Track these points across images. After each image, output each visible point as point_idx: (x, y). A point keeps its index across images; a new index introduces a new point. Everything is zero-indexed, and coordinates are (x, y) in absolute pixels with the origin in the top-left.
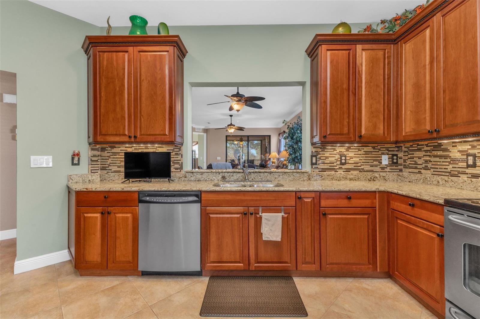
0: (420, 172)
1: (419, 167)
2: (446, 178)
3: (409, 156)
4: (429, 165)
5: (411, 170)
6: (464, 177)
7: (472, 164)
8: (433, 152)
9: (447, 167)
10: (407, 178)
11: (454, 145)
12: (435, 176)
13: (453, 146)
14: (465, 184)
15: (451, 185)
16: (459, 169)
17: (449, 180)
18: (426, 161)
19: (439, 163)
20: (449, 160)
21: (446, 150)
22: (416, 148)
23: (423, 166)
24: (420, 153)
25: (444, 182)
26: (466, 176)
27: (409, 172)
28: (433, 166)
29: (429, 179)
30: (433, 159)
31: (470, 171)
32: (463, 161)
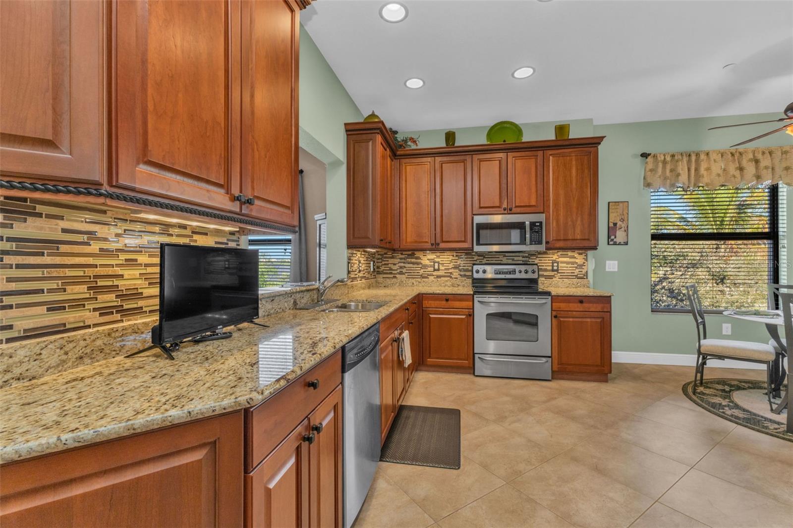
0: (395, 277)
1: (393, 272)
2: (419, 280)
3: (383, 263)
4: (404, 271)
5: (385, 276)
6: (431, 278)
7: (437, 268)
8: (407, 259)
9: (419, 271)
10: (381, 283)
12: (410, 279)
13: (424, 255)
14: (433, 283)
15: (423, 284)
16: (428, 273)
17: (422, 281)
18: (401, 267)
19: (412, 269)
20: (420, 266)
21: (418, 258)
22: (391, 256)
23: (398, 271)
24: (395, 260)
25: (418, 283)
26: (433, 277)
27: (383, 278)
28: (407, 271)
29: (404, 282)
30: (407, 265)
31: (436, 273)
32: (431, 266)
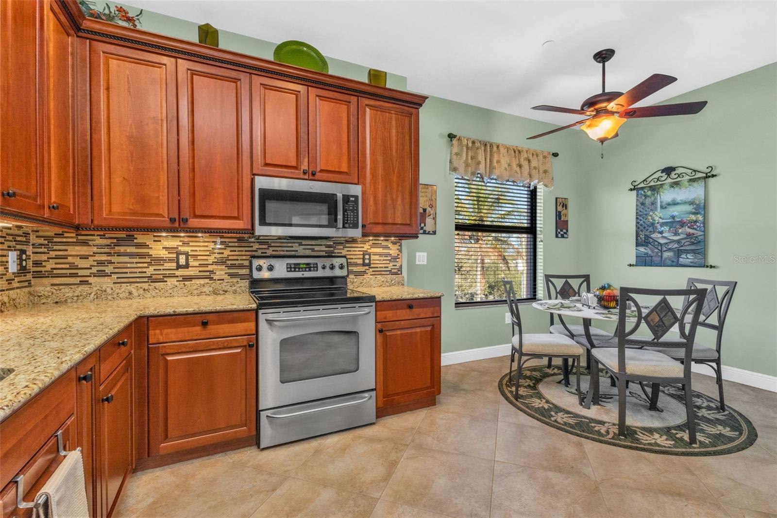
0: (84, 283)
1: (81, 272)
2: (145, 286)
3: (53, 254)
4: (109, 269)
5: (57, 281)
6: (172, 282)
7: (184, 264)
8: (117, 248)
9: (144, 270)
10: (47, 297)
11: (156, 239)
12: (123, 285)
13: (154, 241)
14: (175, 289)
15: (154, 294)
16: (165, 272)
17: (150, 287)
18: (101, 263)
19: (129, 265)
20: (148, 260)
21: (145, 246)
22: (75, 240)
23: (94, 270)
24: (85, 248)
25: (141, 291)
26: (175, 279)
27: (52, 285)
28: (117, 270)
29: (109, 291)
30: (115, 259)
31: (180, 272)
32: (171, 261)
